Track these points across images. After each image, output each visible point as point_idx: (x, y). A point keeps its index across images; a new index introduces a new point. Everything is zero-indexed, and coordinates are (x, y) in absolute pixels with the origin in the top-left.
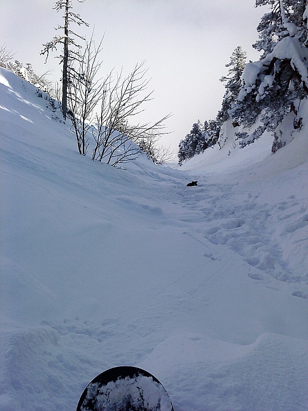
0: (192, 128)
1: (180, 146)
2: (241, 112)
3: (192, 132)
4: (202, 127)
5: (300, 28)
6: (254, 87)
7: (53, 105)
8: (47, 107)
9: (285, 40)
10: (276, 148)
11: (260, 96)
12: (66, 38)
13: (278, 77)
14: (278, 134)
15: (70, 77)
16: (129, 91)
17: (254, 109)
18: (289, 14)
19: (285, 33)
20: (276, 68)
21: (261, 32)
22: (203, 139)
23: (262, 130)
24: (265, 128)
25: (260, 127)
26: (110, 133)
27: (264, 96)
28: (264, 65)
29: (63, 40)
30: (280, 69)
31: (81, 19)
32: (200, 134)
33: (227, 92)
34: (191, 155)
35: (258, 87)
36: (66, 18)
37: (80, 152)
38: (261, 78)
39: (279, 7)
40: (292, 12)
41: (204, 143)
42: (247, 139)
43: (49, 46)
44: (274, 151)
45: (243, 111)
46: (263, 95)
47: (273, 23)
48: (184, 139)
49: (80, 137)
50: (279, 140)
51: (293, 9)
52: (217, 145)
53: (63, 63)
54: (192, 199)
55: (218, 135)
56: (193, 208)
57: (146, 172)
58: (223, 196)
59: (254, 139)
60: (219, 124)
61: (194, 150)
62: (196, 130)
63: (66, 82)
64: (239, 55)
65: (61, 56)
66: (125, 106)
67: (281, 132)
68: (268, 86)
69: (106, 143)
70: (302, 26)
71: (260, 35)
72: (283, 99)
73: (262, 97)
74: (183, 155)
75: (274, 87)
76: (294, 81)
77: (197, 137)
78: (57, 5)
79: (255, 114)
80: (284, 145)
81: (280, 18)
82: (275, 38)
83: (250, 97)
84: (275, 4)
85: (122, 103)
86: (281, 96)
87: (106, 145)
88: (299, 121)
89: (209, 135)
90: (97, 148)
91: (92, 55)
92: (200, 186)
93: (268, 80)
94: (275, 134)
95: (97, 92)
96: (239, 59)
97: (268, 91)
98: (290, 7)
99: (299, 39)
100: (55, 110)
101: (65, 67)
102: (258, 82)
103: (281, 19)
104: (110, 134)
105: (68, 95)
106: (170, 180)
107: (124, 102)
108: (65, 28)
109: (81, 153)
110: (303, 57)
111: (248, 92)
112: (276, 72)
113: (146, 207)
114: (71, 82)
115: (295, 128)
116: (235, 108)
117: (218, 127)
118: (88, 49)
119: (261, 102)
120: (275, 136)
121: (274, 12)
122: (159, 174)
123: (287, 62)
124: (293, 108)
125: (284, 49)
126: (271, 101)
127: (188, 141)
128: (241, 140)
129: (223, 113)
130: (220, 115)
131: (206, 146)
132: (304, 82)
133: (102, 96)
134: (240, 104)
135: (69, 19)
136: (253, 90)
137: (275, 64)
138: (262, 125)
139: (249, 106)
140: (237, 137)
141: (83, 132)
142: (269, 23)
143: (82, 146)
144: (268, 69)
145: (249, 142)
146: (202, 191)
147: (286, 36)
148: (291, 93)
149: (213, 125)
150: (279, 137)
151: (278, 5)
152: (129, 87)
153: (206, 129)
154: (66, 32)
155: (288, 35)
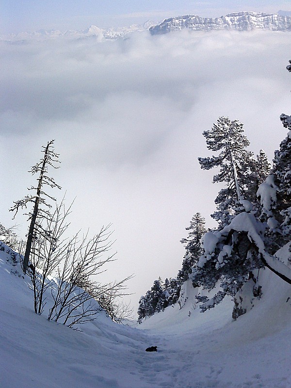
0: (152, 285)
1: (140, 302)
2: (201, 277)
3: (153, 289)
4: (162, 284)
5: (255, 204)
6: (213, 255)
7: (14, 259)
8: (8, 261)
9: (242, 215)
10: (237, 314)
11: (220, 264)
12: (37, 198)
13: (236, 248)
14: (238, 301)
15: (36, 233)
16: (93, 252)
17: (214, 276)
18: (244, 191)
19: (241, 208)
20: (234, 239)
21: (218, 204)
22: (164, 297)
23: (222, 295)
24: (225, 294)
25: (220, 292)
26: (70, 292)
27: (224, 264)
28: (222, 236)
29: (34, 199)
30: (238, 240)
31: (54, 183)
32: (161, 292)
33: (188, 253)
34: (151, 313)
35: (217, 256)
36: (40, 180)
37: (36, 310)
38: (220, 247)
39: (235, 184)
40: (246, 189)
41: (164, 301)
42: (207, 304)
43: (20, 203)
44: (235, 317)
45: (203, 276)
46: (222, 263)
47: (229, 198)
48: (145, 295)
49: (38, 296)
50: (239, 307)
51: (247, 187)
52: (177, 304)
53: (31, 220)
54: (151, 368)
55: (178, 294)
56: (152, 380)
57: (103, 333)
58: (184, 367)
59: (214, 304)
60: (180, 283)
61: (154, 307)
62: (157, 286)
63: (31, 237)
64: (198, 221)
65: (30, 213)
66: (88, 266)
67: (241, 298)
68: (227, 255)
69: (65, 302)
70: (256, 202)
71: (218, 207)
72: (243, 268)
73: (222, 265)
74: (143, 312)
75: (233, 257)
76: (251, 251)
77: (157, 295)
78: (33, 169)
79: (215, 281)
80: (245, 312)
81: (236, 193)
82: (232, 212)
83: (210, 264)
84: (231, 182)
85: (85, 263)
86: (240, 265)
87: (64, 304)
88: (259, 289)
89: (170, 293)
90: (54, 307)
91: (61, 217)
92: (160, 351)
93: (227, 250)
94: (235, 299)
95: (61, 252)
96: (199, 224)
97: (227, 260)
98: (245, 185)
99: (255, 215)
100: (15, 264)
101: (33, 223)
102: (217, 251)
103: (237, 195)
104: (69, 294)
105: (31, 250)
106: (128, 342)
107: (87, 262)
108: (38, 189)
109: (36, 312)
110: (259, 231)
111: (208, 259)
112: (234, 243)
113: (100, 379)
114: (36, 238)
115: (255, 295)
116: (195, 273)
117: (178, 286)
118: (58, 211)
119: (220, 270)
120: (235, 303)
121: (230, 188)
122: (117, 335)
123: (244, 234)
124: (252, 276)
125: (240, 223)
126: (230, 269)
127: (148, 297)
128: (201, 303)
129: (183, 273)
130: (181, 275)
131: (166, 305)
132: (261, 254)
133: (66, 256)
134: (200, 270)
135: (43, 182)
136: (213, 258)
137: (232, 235)
138: (222, 290)
139: (209, 272)
140: (197, 300)
141: (42, 290)
142: (226, 197)
143: (39, 304)
144: (226, 239)
145: (209, 307)
146: (162, 358)
147: (242, 211)
148: (249, 263)
149: (174, 284)
150: (240, 304)
151: (234, 183)
152: (94, 247)
153: (167, 287)
154: (39, 193)
155: (244, 210)
